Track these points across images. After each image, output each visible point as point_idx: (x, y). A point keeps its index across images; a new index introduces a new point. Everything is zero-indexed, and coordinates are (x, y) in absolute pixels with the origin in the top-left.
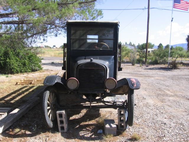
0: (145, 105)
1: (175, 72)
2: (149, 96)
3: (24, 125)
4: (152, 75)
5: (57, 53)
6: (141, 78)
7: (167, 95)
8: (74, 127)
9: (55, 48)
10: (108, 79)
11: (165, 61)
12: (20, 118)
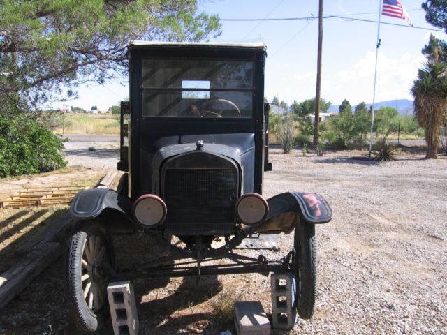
0: (330, 255)
1: (387, 168)
2: (336, 229)
3: (18, 323)
4: (334, 175)
5: (101, 126)
6: (309, 184)
7: (379, 227)
8: (154, 326)
9: (95, 112)
10: (244, 197)
11: (360, 140)
12: (9, 303)
